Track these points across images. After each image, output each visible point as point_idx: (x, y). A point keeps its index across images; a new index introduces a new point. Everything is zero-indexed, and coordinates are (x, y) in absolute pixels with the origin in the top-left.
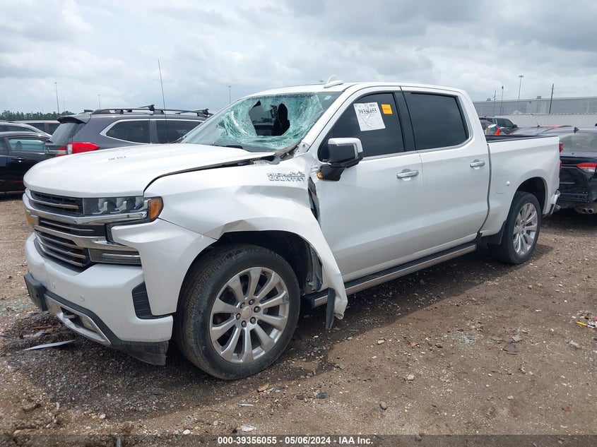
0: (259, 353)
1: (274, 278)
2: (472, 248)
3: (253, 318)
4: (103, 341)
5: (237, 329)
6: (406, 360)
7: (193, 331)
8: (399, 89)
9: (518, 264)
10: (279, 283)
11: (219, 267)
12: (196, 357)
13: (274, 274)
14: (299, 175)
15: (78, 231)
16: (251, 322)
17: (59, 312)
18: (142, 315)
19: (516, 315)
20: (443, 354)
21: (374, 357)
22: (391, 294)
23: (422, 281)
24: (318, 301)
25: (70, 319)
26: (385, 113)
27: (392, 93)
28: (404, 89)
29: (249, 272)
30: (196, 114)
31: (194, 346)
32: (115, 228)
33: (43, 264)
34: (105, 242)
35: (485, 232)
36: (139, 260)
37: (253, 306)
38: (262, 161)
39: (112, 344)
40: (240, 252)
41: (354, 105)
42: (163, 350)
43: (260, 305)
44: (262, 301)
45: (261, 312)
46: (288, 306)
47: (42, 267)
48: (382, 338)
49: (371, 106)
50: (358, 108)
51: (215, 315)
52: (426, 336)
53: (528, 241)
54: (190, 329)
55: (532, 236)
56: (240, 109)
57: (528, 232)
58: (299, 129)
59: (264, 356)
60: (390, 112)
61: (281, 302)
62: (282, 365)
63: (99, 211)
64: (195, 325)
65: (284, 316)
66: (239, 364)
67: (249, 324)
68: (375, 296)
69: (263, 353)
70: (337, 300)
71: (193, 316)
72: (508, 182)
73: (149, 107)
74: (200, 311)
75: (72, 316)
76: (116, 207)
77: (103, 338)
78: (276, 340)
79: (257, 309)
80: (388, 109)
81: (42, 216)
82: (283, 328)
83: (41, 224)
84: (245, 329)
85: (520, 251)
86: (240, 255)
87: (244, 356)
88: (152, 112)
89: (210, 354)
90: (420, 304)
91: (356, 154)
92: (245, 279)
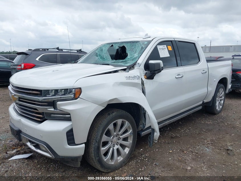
0: (120, 159)
1: (127, 124)
2: (201, 107)
3: (117, 143)
4: (51, 156)
5: (111, 148)
6: (184, 159)
7: (93, 151)
8: (173, 40)
9: (217, 114)
10: (129, 127)
11: (105, 120)
12: (94, 162)
13: (127, 122)
14: (138, 77)
15: (40, 104)
16: (117, 145)
17: (27, 142)
18: (71, 144)
19: (224, 137)
20: (199, 156)
21: (170, 159)
22: (169, 128)
23: (180, 123)
24: (143, 133)
25: (33, 146)
26: (169, 50)
27: (171, 41)
28: (175, 40)
29: (117, 122)
30: (76, 51)
31: (94, 157)
32: (59, 103)
33: (20, 120)
34: (53, 109)
35: (205, 101)
36: (70, 117)
37: (118, 137)
38: (122, 71)
39: (55, 158)
40: (113, 112)
41: (157, 46)
42: (80, 160)
43: (121, 137)
44: (121, 135)
45: (121, 140)
46: (132, 137)
47: (19, 121)
48: (171, 149)
49: (164, 46)
50: (159, 47)
51: (103, 142)
52: (189, 148)
53: (221, 104)
54: (92, 150)
55: (222, 102)
56: (104, 48)
57: (221, 100)
58: (133, 57)
59: (122, 160)
60: (171, 49)
61: (129, 135)
62: (130, 164)
63: (50, 95)
64: (94, 148)
65: (130, 141)
66: (112, 165)
67: (116, 146)
68: (162, 130)
69: (122, 159)
70: (155, 134)
71: (94, 143)
72: (215, 80)
73: (56, 48)
74: (97, 141)
75: (35, 144)
76: (58, 93)
77: (51, 155)
78: (127, 153)
79: (119, 138)
80: (170, 48)
81: (20, 97)
82: (130, 146)
83: (20, 101)
84: (115, 148)
85: (218, 109)
86: (114, 114)
87: (115, 160)
88: (58, 50)
89: (100, 161)
90: (182, 133)
91: (161, 67)
92: (115, 125)
